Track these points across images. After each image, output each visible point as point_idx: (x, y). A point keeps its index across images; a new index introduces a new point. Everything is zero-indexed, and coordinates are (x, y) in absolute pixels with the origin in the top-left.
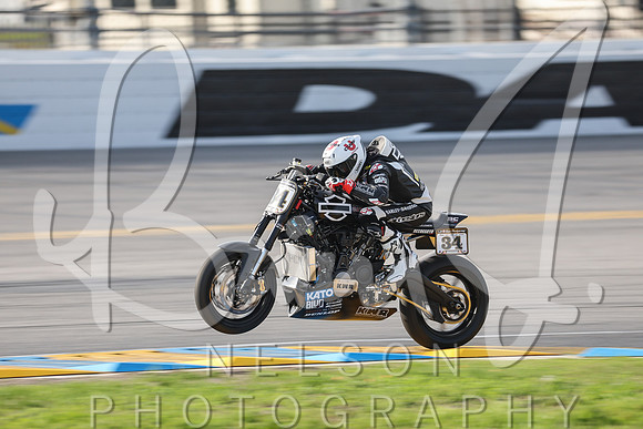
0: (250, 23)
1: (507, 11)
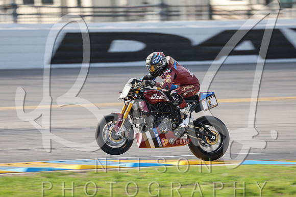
0: (88, 11)
1: (206, 6)
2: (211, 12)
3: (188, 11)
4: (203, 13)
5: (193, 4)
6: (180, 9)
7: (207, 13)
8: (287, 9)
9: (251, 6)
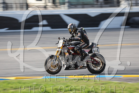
1: (25, 3)
2: (27, 6)
3: (16, 6)
4: (24, 7)
5: (19, 3)
6: (13, 5)
7: (25, 7)
8: (63, 5)
9: (46, 4)
